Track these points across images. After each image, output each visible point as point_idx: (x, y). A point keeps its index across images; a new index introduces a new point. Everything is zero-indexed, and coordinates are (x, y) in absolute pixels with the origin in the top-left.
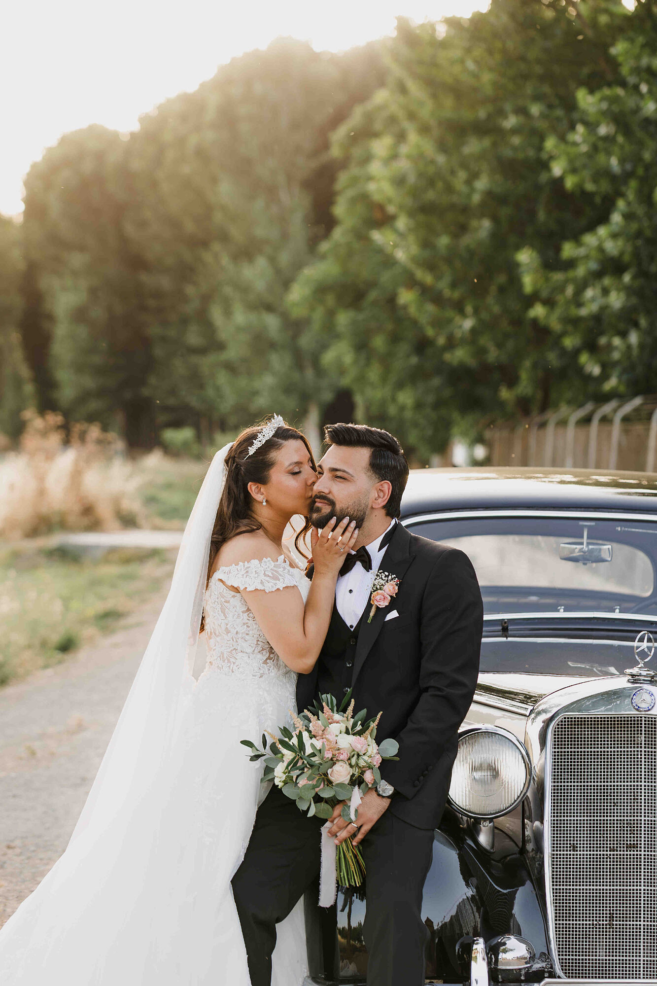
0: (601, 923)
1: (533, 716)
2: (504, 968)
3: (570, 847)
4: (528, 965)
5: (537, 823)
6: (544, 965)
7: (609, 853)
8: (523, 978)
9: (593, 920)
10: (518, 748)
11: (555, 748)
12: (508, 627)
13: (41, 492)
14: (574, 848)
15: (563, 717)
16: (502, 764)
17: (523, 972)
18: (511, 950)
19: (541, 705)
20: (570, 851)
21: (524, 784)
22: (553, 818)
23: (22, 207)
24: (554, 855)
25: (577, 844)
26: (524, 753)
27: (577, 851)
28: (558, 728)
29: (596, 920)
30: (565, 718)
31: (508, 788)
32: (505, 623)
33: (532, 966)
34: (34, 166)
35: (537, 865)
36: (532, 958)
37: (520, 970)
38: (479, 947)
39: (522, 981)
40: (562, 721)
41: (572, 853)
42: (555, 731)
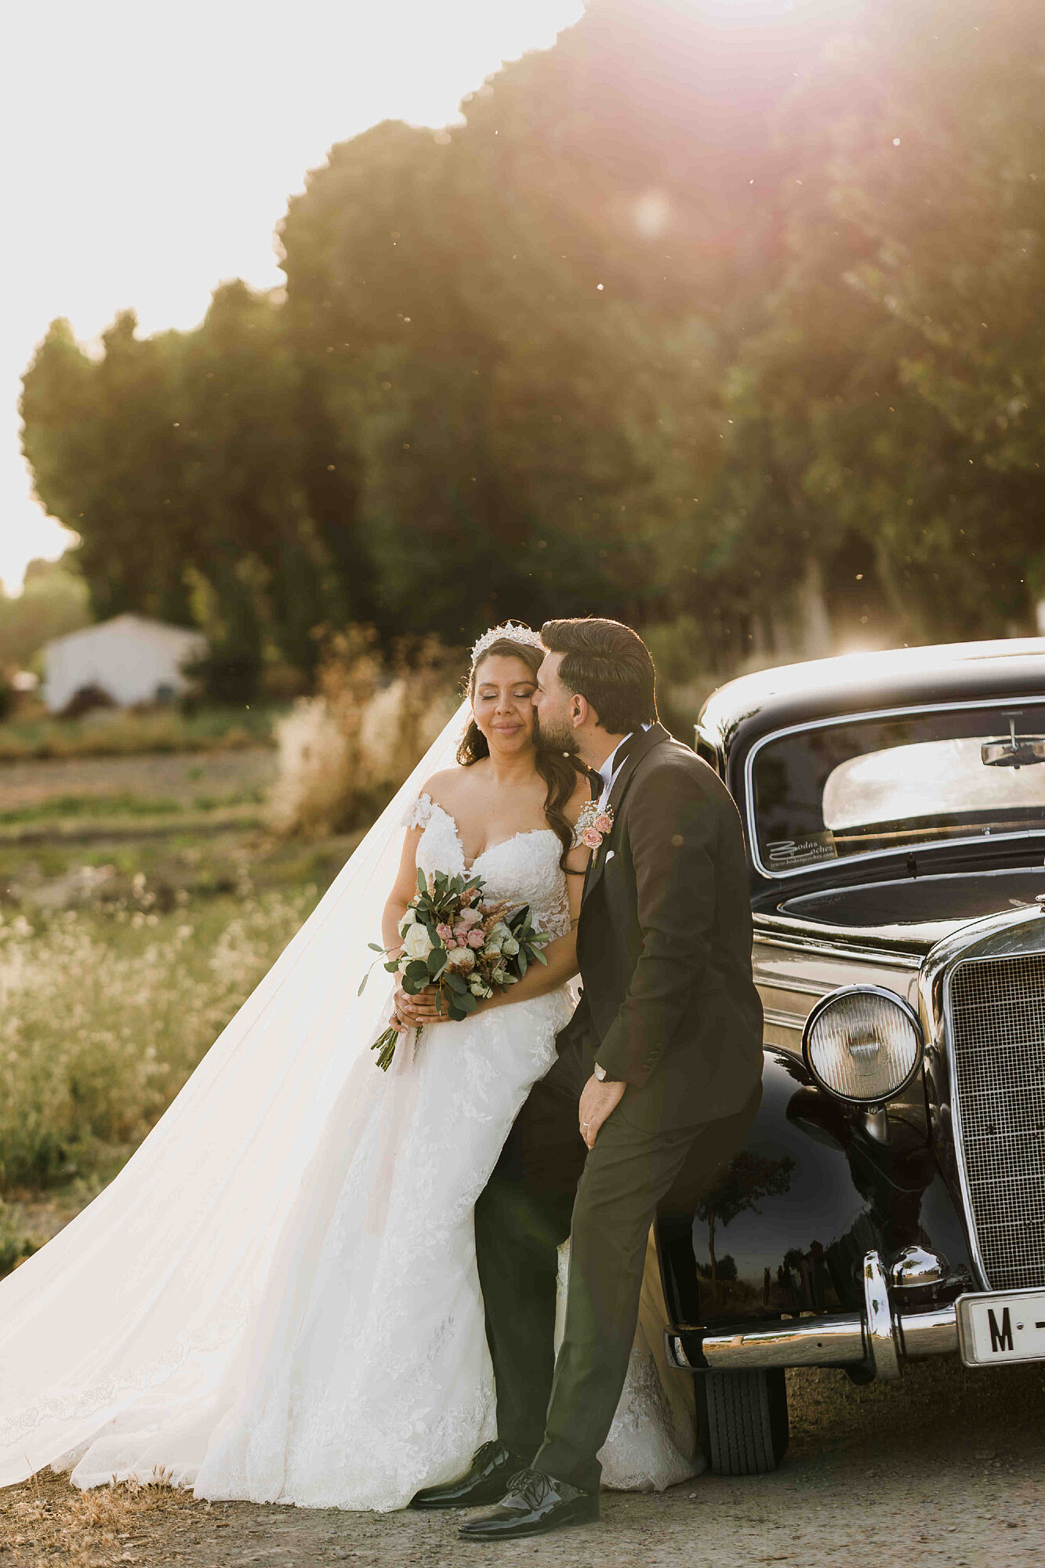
0: (1035, 1221)
1: (927, 967)
2: (909, 1286)
3: (986, 1130)
4: (941, 1280)
5: (944, 1106)
6: (961, 1278)
7: (1036, 1131)
8: (934, 1297)
9: (1024, 1219)
10: (901, 1009)
11: (955, 1006)
12: (915, 863)
13: (355, 757)
14: (991, 1130)
15: (961, 965)
16: (883, 1031)
17: (934, 1289)
18: (918, 1263)
19: (936, 953)
20: (987, 1134)
21: (916, 1055)
22: (961, 1095)
23: (282, 278)
24: (967, 1141)
25: (995, 1124)
26: (911, 1016)
27: (996, 1133)
28: (957, 980)
29: (1028, 1219)
30: (964, 966)
31: (895, 1062)
32: (911, 857)
33: (946, 1280)
34: (295, 204)
35: (948, 1156)
36: (946, 1271)
37: (930, 1286)
38: (873, 1261)
39: (935, 1301)
40: (961, 971)
41: (990, 1136)
42: (953, 984)
